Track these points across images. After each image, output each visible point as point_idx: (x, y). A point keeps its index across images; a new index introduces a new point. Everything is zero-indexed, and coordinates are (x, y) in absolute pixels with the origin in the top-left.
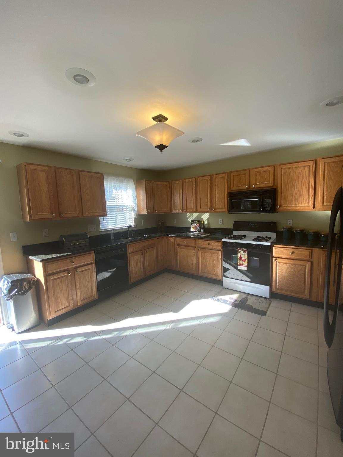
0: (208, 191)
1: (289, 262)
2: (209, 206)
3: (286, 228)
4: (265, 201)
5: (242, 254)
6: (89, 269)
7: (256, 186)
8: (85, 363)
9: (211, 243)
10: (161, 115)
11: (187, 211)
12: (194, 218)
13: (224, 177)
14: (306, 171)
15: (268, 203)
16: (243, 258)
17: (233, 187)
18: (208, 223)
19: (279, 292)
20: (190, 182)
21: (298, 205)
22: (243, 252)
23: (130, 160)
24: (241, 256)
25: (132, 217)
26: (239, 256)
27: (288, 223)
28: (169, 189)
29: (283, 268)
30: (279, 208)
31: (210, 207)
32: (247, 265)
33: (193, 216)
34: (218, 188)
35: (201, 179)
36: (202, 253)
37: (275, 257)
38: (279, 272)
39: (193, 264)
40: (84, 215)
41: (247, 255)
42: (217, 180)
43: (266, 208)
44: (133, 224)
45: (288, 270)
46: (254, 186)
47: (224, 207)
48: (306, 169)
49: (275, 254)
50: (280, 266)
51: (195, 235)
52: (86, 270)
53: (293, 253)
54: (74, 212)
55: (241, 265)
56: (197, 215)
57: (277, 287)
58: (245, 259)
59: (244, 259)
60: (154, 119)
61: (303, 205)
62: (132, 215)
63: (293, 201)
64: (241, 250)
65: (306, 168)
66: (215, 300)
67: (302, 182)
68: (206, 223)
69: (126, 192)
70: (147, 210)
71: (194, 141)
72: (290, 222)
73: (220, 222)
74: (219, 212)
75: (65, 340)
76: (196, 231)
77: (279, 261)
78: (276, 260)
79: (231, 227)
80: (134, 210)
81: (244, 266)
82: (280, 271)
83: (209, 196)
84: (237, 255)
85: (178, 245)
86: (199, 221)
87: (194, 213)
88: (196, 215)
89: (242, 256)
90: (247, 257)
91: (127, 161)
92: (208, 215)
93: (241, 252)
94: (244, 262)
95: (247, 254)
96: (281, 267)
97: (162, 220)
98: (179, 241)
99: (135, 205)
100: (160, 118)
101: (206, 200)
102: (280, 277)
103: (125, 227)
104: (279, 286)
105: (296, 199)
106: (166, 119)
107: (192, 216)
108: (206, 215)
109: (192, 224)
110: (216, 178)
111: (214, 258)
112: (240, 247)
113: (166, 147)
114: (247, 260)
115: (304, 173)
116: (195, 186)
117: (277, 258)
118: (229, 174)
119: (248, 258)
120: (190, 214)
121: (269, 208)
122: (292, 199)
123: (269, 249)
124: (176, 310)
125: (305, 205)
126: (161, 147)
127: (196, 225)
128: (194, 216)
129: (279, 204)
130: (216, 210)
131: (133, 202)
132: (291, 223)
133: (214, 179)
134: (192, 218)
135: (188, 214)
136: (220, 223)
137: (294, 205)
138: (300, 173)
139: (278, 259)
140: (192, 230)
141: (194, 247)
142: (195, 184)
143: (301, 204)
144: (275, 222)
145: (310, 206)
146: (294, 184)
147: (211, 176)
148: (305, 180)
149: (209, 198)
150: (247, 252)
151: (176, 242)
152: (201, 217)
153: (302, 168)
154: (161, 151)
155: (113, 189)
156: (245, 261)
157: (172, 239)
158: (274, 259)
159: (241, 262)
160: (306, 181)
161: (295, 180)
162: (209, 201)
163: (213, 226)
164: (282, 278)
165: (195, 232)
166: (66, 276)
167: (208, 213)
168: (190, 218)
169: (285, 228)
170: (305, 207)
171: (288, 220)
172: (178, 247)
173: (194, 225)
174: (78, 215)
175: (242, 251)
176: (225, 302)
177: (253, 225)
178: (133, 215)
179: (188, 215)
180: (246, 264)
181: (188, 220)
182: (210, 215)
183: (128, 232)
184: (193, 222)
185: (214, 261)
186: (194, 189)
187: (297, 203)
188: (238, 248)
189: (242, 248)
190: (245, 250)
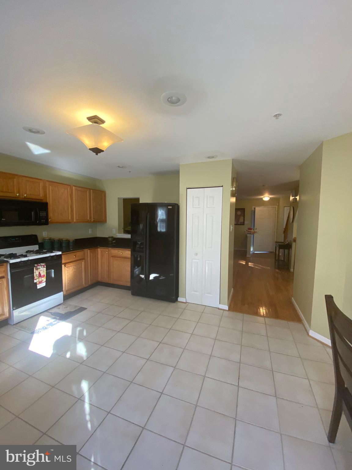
1: (73, 265)
3: (47, 239)
4: (41, 214)
5: (41, 270)
7: (29, 197)
14: (66, 192)
15: (43, 216)
16: (42, 274)
19: (68, 292)
22: (42, 267)
24: (39, 273)
26: (38, 273)
29: (70, 271)
30: (51, 220)
37: (63, 264)
38: (67, 275)
41: (45, 270)
43: (42, 221)
45: (73, 271)
46: (26, 196)
49: (64, 260)
50: (68, 270)
53: (75, 256)
55: (40, 282)
58: (44, 274)
63: (59, 215)
64: (39, 266)
65: (66, 189)
67: (64, 200)
77: (67, 266)
78: (64, 266)
81: (43, 282)
84: (33, 273)
89: (41, 272)
93: (40, 268)
94: (43, 279)
95: (45, 268)
100: (95, 120)
104: (68, 288)
117: (65, 264)
119: (46, 273)
121: (44, 220)
123: (60, 258)
150: (45, 266)
154: (97, 154)
156: (44, 276)
159: (40, 279)
164: (70, 279)
175: (41, 267)
180: (44, 279)
188: (36, 265)
189: (40, 263)
190: (43, 265)
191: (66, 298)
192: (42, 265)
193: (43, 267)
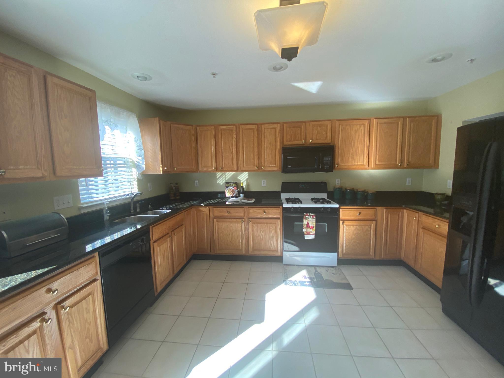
0: (254, 144)
1: (355, 224)
2: (256, 163)
3: (338, 188)
4: (324, 159)
5: (310, 221)
7: (314, 142)
9: (266, 210)
11: (224, 170)
12: (227, 179)
13: (275, 128)
14: (362, 129)
15: (327, 161)
16: (310, 225)
17: (287, 141)
18: (248, 185)
19: (347, 257)
20: (228, 130)
21: (354, 164)
22: (311, 218)
23: (146, 78)
24: (308, 223)
25: (132, 178)
26: (306, 223)
27: (337, 182)
28: (193, 138)
29: (350, 231)
30: (337, 166)
32: (314, 232)
33: (225, 177)
34: (268, 141)
35: (244, 127)
36: (254, 225)
37: (342, 220)
39: (240, 241)
40: (58, 174)
41: (315, 221)
42: (266, 130)
43: (326, 167)
44: (135, 190)
45: (355, 233)
46: (311, 142)
47: (276, 165)
48: (362, 128)
49: (343, 216)
50: (347, 229)
51: (239, 202)
53: (360, 213)
54: (34, 167)
55: (309, 233)
56: (231, 175)
57: (344, 252)
58: (313, 226)
59: (312, 226)
61: (359, 164)
62: (132, 175)
63: (350, 160)
64: (308, 216)
65: (362, 126)
67: (358, 140)
68: (244, 185)
69: (125, 135)
70: (163, 168)
71: (276, 69)
72: (338, 181)
73: (264, 184)
74: (269, 171)
76: (234, 196)
77: (346, 224)
78: (343, 223)
80: (137, 166)
81: (312, 234)
82: (347, 234)
83: (256, 150)
84: (303, 222)
85: (216, 217)
86: (236, 183)
87: (228, 173)
88: (229, 175)
89: (310, 223)
90: (315, 223)
91: (140, 78)
92: (248, 175)
93: (308, 218)
94: (311, 230)
95: (315, 220)
96: (348, 230)
97: (177, 184)
98: (218, 211)
99: (140, 158)
101: (252, 155)
102: (347, 241)
103: (124, 195)
104: (346, 251)
105: (353, 158)
107: (224, 176)
108: (244, 175)
109: (227, 187)
110: (264, 128)
111: (271, 230)
112: (306, 213)
114: (315, 227)
115: (360, 130)
116: (235, 136)
117: (344, 221)
118: (282, 125)
119: (316, 225)
120: (221, 174)
121: (328, 167)
122: (349, 158)
123: (336, 211)
125: (361, 164)
127: (233, 188)
128: (226, 177)
129: (336, 163)
130: (265, 169)
131: (137, 152)
132: (339, 182)
133: (263, 129)
134: (224, 179)
135: (219, 174)
136: (262, 185)
137: (350, 164)
138: (356, 131)
139: (345, 221)
140: (228, 195)
141: (242, 218)
142: (235, 133)
143: (357, 163)
144: (326, 183)
145: (365, 164)
146: (351, 141)
147: (259, 125)
148: (361, 139)
149: (256, 153)
150: (315, 218)
151: (213, 214)
152: (238, 178)
153: (358, 126)
155: (106, 127)
156: (312, 228)
157: (206, 210)
158: (341, 222)
159: (308, 230)
160: (362, 139)
161: (352, 138)
162: (256, 158)
163: (254, 188)
164: (349, 242)
165: (232, 197)
167: (247, 173)
168: (221, 179)
169: (337, 188)
170: (361, 166)
171: (337, 180)
172: (217, 221)
173: (230, 188)
174: (43, 174)
175: (309, 217)
176: (302, 284)
177: (304, 185)
178: (135, 174)
179: (217, 175)
180: (313, 231)
181: (218, 182)
182: (249, 175)
183: (132, 204)
184: (228, 184)
185: (271, 233)
186: (234, 139)
187: (353, 162)
188: (305, 214)
189: (309, 213)
190: (312, 216)
191: (341, 262)
192: (311, 216)
193: (312, 218)
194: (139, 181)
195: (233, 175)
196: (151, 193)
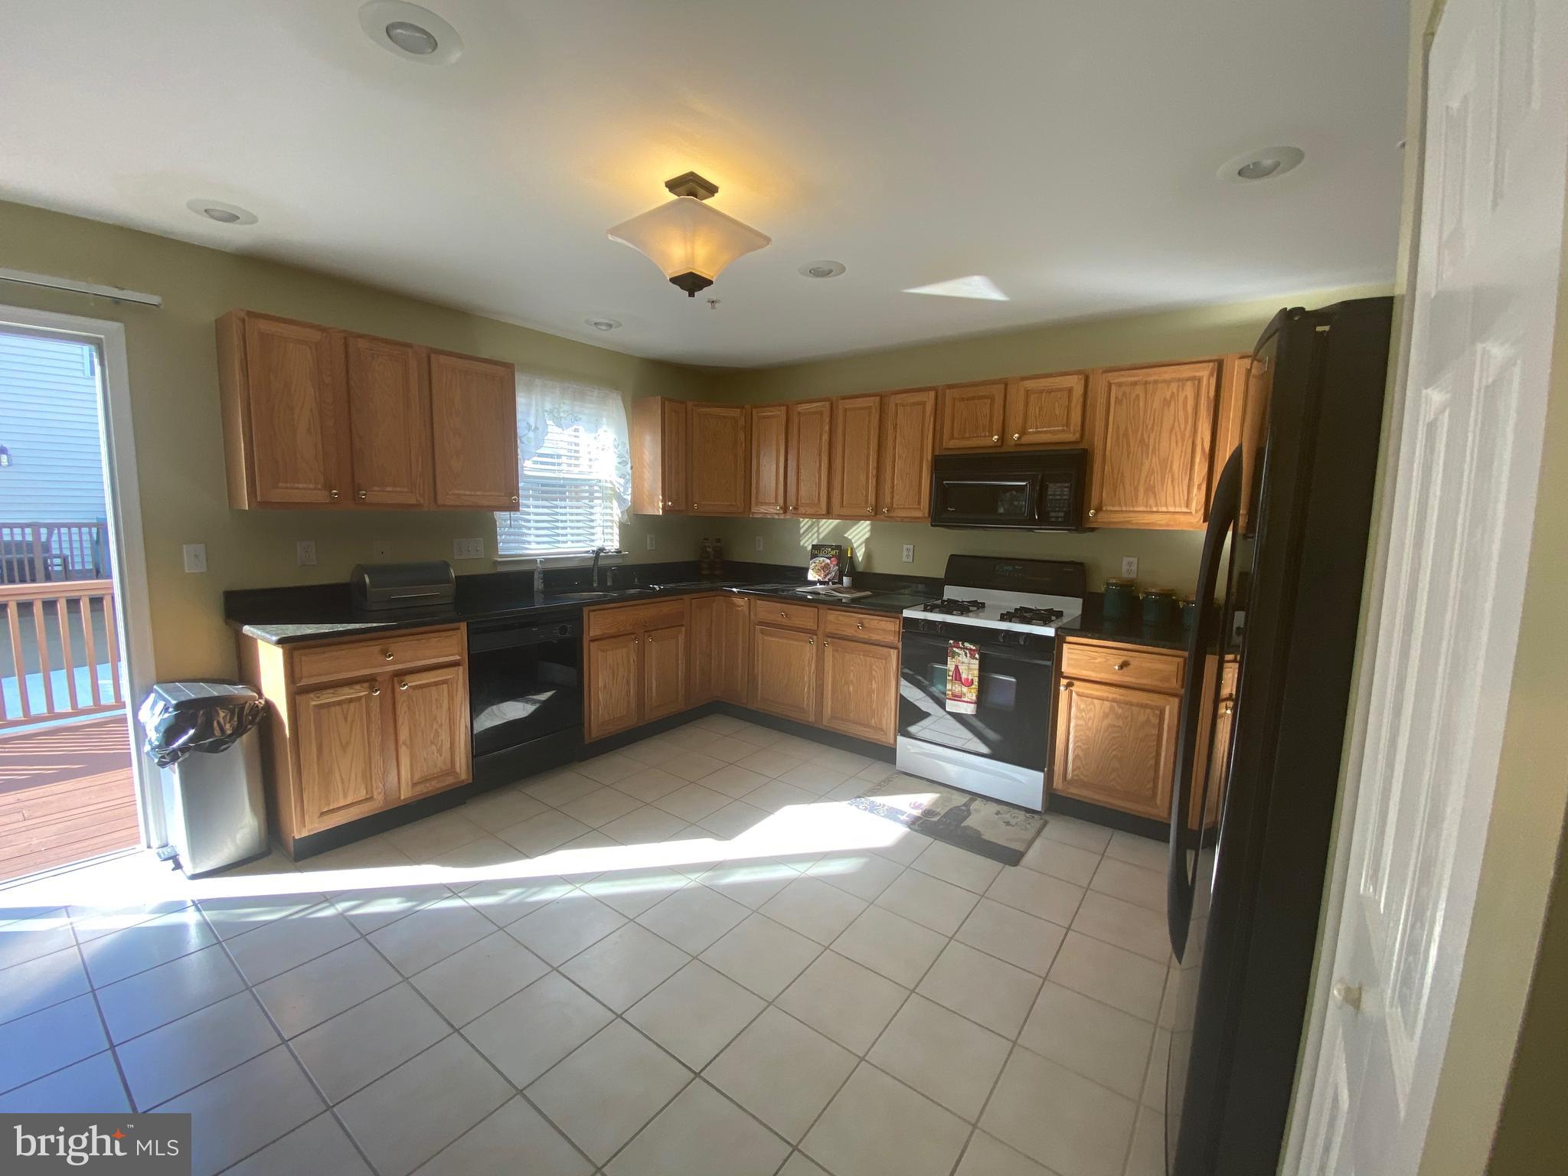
0: (868, 448)
1: (1111, 696)
2: (872, 498)
3: (1116, 585)
4: (1050, 491)
5: (963, 663)
6: (445, 682)
7: (1026, 439)
8: (401, 979)
9: (866, 622)
10: (692, 174)
11: (800, 512)
12: (821, 536)
13: (924, 404)
14: (1186, 397)
15: (1058, 497)
16: (964, 676)
17: (952, 437)
18: (868, 556)
19: (1075, 792)
20: (814, 413)
21: (1155, 509)
22: (966, 654)
23: (610, 326)
24: (957, 667)
25: (612, 521)
26: (952, 668)
27: (1125, 568)
28: (742, 436)
29: (1091, 714)
30: (1095, 515)
31: (874, 503)
32: (974, 698)
33: (818, 531)
34: (904, 438)
35: (849, 404)
36: (836, 654)
37: (1066, 677)
38: (1077, 725)
39: (806, 690)
40: (440, 502)
41: (977, 667)
42: (900, 410)
43: (1053, 514)
44: (613, 544)
45: (1106, 722)
46: (1019, 438)
47: (919, 503)
48: (1189, 391)
49: (1069, 665)
50: (1082, 706)
51: (820, 594)
52: (436, 684)
53: (1124, 665)
54: (406, 490)
55: (957, 697)
56: (831, 527)
57: (1069, 776)
58: (970, 678)
59: (968, 679)
60: (673, 185)
61: (1171, 509)
62: (611, 515)
63: (1141, 494)
64: (958, 648)
65: (1189, 383)
66: (860, 807)
67: (1171, 431)
68: (860, 554)
69: (593, 435)
70: (664, 501)
71: (818, 273)
72: (1130, 564)
73: (908, 556)
74: (903, 519)
75: (341, 906)
76: (827, 580)
77: (1081, 690)
78: (1070, 685)
79: (939, 571)
80: (620, 499)
81: (967, 702)
82: (1081, 722)
83: (872, 465)
84: (946, 663)
85: (761, 623)
86: (838, 547)
87: (824, 520)
88: (828, 525)
89: (962, 668)
90: (976, 673)
91: (600, 327)
92: (869, 528)
93: (959, 655)
94: (965, 689)
95: (977, 662)
96: (1083, 710)
97: (718, 541)
98: (766, 609)
99: (622, 481)
100: (691, 187)
101: (863, 478)
102: (1079, 744)
103: (587, 552)
104: (1075, 773)
105: (1151, 490)
106: (712, 190)
107: (816, 529)
108: (859, 530)
109: (814, 556)
110: (896, 405)
111: (874, 673)
112: (956, 640)
113: (709, 283)
114: (976, 683)
115: (1181, 399)
116: (827, 428)
117: (1072, 680)
118: (939, 393)
119: (980, 677)
120: (810, 523)
121: (1061, 514)
122: (1136, 489)
123: (1050, 649)
124: (725, 830)
125: (1178, 509)
126: (692, 283)
127: (828, 561)
128: (821, 530)
129: (1094, 502)
130: (891, 514)
131: (617, 469)
132: (1134, 568)
133: (892, 406)
134: (816, 535)
135: (805, 523)
136: (905, 559)
137: (1142, 509)
138: (1166, 403)
139: (1075, 682)
140: (812, 576)
141: (813, 633)
142: (828, 420)
143: (1166, 506)
144: (1081, 565)
145: (1194, 512)
146: (1146, 436)
147: (883, 398)
148: (1183, 426)
149: (872, 471)
150: (977, 656)
151: (756, 615)
152: (846, 535)
153: (1174, 386)
154: (691, 295)
155: (549, 422)
156: (969, 684)
157: (743, 604)
158: (1064, 682)
159: (958, 688)
160: (1185, 429)
161: (1150, 426)
162: (872, 482)
163: (882, 567)
164: (1086, 746)
165: (821, 583)
166: (364, 700)
167: (868, 522)
168: (810, 535)
169: (1113, 584)
170: (1177, 516)
171: (1126, 560)
172: (762, 632)
173: (821, 559)
174: (417, 500)
175: (961, 652)
176: (892, 814)
177: (1011, 568)
178: (616, 513)
179: (802, 525)
180: (971, 694)
181: (802, 543)
182: (872, 530)
183: (595, 574)
184: (817, 550)
185: (873, 682)
186: (825, 437)
187: (1152, 501)
188: (951, 642)
189: (963, 642)
190: (970, 650)
191: (1057, 804)
192: (967, 649)
193: (968, 655)
194: (623, 526)
195: (836, 528)
196: (651, 553)
